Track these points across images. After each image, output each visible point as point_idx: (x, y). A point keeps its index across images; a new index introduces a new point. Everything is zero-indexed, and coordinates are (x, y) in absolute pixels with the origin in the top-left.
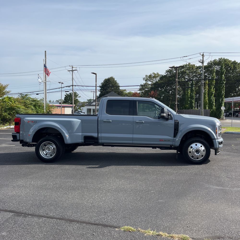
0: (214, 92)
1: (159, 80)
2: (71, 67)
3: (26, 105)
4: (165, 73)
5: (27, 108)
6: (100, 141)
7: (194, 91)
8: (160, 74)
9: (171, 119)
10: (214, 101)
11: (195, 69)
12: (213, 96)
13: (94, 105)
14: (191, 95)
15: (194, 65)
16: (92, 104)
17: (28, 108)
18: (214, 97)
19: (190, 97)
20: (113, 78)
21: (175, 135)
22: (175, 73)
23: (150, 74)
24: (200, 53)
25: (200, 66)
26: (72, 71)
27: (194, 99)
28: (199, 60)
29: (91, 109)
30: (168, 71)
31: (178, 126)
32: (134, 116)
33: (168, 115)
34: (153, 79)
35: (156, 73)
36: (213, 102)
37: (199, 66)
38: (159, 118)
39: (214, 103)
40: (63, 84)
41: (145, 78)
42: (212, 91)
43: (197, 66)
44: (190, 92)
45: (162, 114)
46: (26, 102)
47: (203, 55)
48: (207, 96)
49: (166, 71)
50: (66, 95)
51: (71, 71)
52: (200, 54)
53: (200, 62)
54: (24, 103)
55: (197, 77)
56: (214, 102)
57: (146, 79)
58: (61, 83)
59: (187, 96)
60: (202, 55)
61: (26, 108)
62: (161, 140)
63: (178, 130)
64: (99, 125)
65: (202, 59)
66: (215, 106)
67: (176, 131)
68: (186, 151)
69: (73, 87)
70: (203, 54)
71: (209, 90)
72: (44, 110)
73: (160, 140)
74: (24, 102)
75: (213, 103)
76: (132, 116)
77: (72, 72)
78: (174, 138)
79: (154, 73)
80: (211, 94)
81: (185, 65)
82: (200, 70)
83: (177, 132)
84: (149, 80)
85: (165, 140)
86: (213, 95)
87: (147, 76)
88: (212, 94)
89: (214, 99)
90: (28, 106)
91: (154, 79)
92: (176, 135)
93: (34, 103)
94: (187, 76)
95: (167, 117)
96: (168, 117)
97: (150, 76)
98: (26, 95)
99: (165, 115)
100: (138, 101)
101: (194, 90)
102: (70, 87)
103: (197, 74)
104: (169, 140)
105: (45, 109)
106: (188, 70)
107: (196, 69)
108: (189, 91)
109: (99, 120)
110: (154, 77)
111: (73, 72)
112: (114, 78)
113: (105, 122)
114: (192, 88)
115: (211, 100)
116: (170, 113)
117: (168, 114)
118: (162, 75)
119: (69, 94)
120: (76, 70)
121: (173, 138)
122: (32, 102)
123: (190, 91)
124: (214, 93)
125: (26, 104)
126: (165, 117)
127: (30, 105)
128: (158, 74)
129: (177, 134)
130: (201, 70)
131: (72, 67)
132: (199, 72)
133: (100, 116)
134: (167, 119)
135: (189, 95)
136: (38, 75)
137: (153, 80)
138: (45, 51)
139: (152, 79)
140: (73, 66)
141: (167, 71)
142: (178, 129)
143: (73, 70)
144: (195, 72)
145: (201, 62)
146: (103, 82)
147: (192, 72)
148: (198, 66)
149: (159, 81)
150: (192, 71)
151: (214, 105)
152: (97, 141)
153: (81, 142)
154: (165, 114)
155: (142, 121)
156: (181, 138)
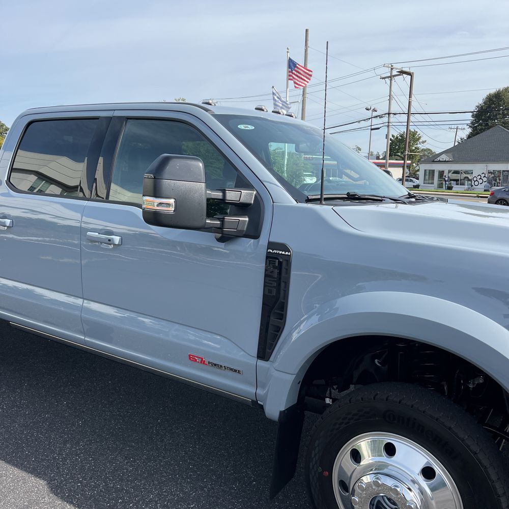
2: (389, 67)
9: (254, 233)
13: (443, 161)
16: (438, 159)
21: (266, 344)
26: (391, 77)
29: (434, 170)
31: (286, 285)
40: (376, 111)
50: (392, 138)
51: (388, 77)
58: (370, 111)
62: (193, 358)
63: (281, 315)
68: (320, 469)
69: (389, 116)
73: (190, 357)
77: (391, 80)
78: (260, 362)
83: (278, 329)
92: (271, 347)
102: (382, 117)
104: (233, 369)
111: (393, 81)
119: (398, 136)
121: (254, 361)
129: (274, 338)
131: (392, 69)
136: (273, 87)
138: (307, 31)
140: (395, 66)
142: (283, 307)
143: (393, 74)
146: (481, 102)
156: (295, 376)
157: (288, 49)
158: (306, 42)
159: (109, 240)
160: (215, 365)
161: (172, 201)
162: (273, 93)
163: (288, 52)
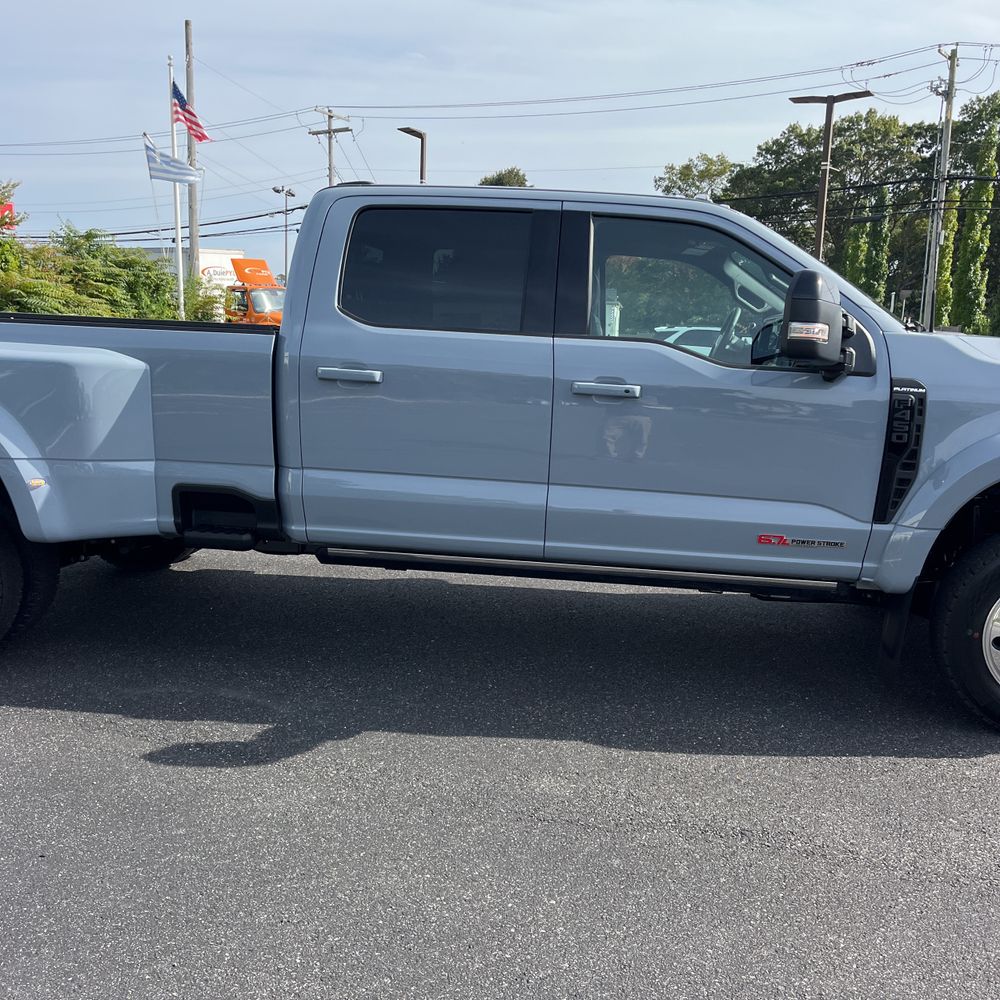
0: (987, 242)
1: (725, 190)
2: (324, 113)
3: (80, 281)
4: (755, 160)
5: (91, 296)
6: (293, 528)
7: (885, 242)
8: (732, 159)
9: (867, 369)
10: (983, 288)
11: (898, 137)
12: (978, 264)
14: (869, 258)
15: (894, 120)
17: (97, 297)
18: (983, 269)
19: (866, 271)
20: (517, 174)
21: (887, 504)
22: (799, 156)
23: (686, 162)
24: (940, 46)
25: (922, 123)
26: (330, 132)
27: (881, 277)
28: (932, 82)
30: (768, 150)
31: (920, 428)
32: (558, 341)
33: (847, 333)
34: (698, 184)
35: (715, 159)
36: (978, 292)
37: (914, 126)
38: (758, 361)
39: (982, 299)
40: (293, 195)
41: (663, 179)
42: (977, 238)
43: (905, 125)
44: (865, 247)
45: (799, 330)
46: (86, 268)
47: (953, 57)
48: (948, 261)
49: (759, 147)
51: (324, 132)
52: (939, 51)
53: (935, 91)
54: (74, 273)
55: (903, 175)
56: (984, 293)
57: (667, 186)
58: (283, 194)
59: (853, 263)
60: (950, 58)
61: (84, 298)
62: (766, 539)
63: (912, 465)
64: (289, 403)
65: (946, 77)
66: (984, 312)
67: (900, 473)
68: (970, 632)
70: (954, 52)
71: (961, 237)
72: (177, 308)
73: (760, 539)
74: (76, 269)
75: (977, 298)
76: (548, 340)
77: (330, 138)
78: (877, 527)
79: (705, 158)
80: (969, 256)
81: (851, 120)
82: (920, 142)
83: (906, 483)
84: (679, 188)
85: (805, 541)
86: (982, 257)
87: (672, 168)
88: (977, 252)
89: (983, 277)
90: (97, 288)
91: (704, 184)
92: (896, 505)
93: (126, 275)
94: (856, 173)
95: (836, 356)
96: (843, 351)
97: (686, 172)
98: (89, 236)
99: (818, 332)
100: (597, 215)
101: (887, 236)
103: (901, 161)
104: (833, 543)
105: (182, 307)
106: (862, 140)
107: (902, 137)
108: (863, 241)
109: (286, 361)
110: (705, 175)
111: (334, 141)
112: (524, 175)
113: (335, 380)
114: (877, 222)
115: (970, 282)
116: (854, 324)
117: (845, 329)
118: (741, 166)
120: (347, 130)
121: (867, 527)
122: (117, 270)
123: (865, 243)
124: (986, 249)
125: (86, 276)
126: (823, 353)
127: (102, 281)
128: (722, 160)
129: (901, 494)
130: (922, 146)
131: (330, 117)
132: (912, 152)
133: (298, 329)
134: (832, 372)
135: (862, 257)
136: (145, 134)
137: (698, 188)
139: (694, 184)
140: (335, 112)
141: (765, 150)
142: (915, 455)
143: (334, 127)
144: (894, 152)
145: (940, 90)
147: (880, 155)
148: (910, 124)
149: (724, 195)
150: (881, 146)
151: (979, 305)
152: (275, 526)
153: (155, 530)
154: (819, 326)
155: (621, 381)
156: (938, 532)
157: (170, 59)
158: (187, 46)
159: (627, 391)
160: (803, 542)
162: (147, 147)
163: (170, 65)
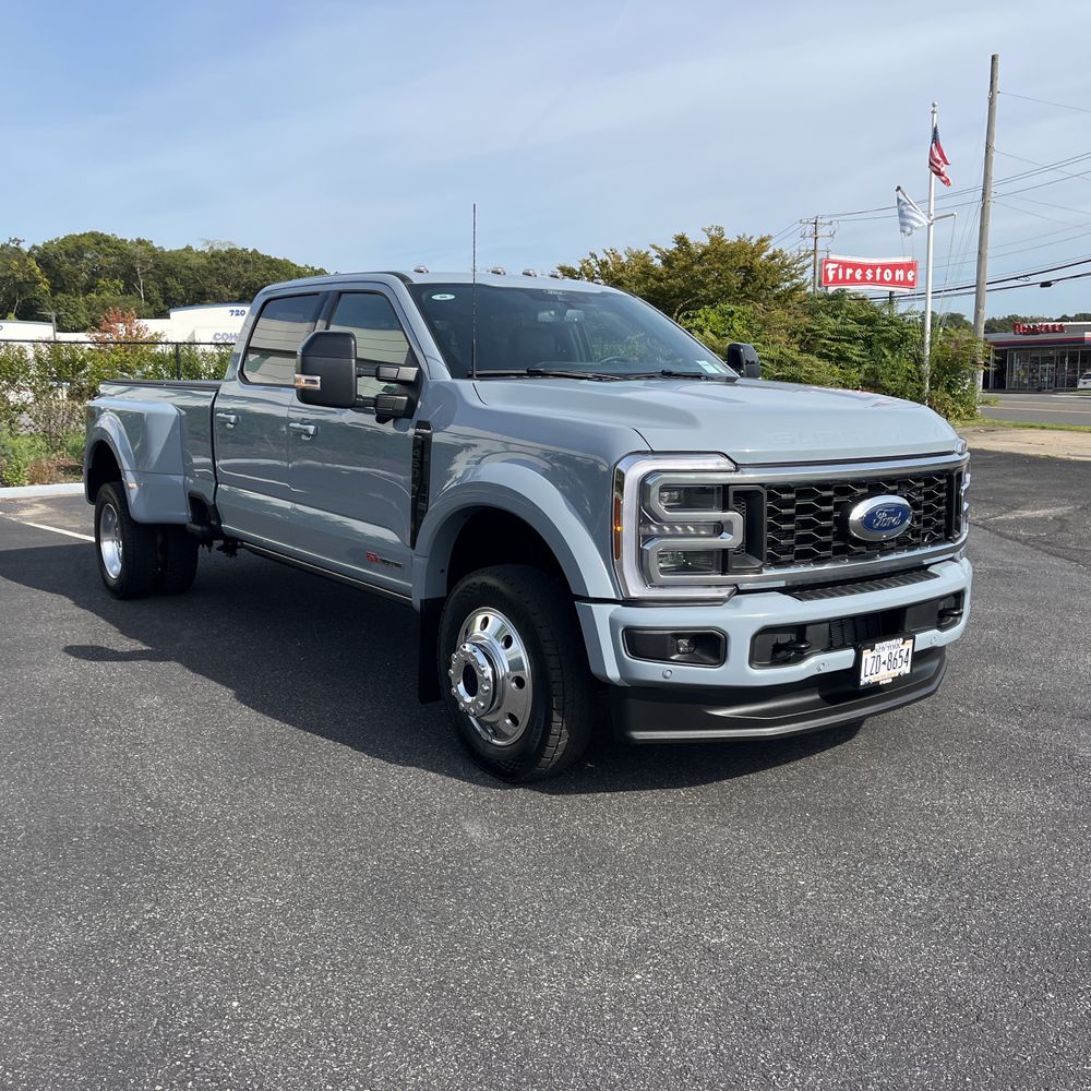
62: (371, 557)
67: (420, 505)
73: (368, 556)
78: (413, 553)
83: (423, 514)
92: (417, 534)
104: (397, 564)
121: (409, 552)
129: (420, 524)
138: (994, 58)
153: (186, 521)
157: (934, 106)
158: (992, 82)
160: (385, 562)
161: (318, 378)
